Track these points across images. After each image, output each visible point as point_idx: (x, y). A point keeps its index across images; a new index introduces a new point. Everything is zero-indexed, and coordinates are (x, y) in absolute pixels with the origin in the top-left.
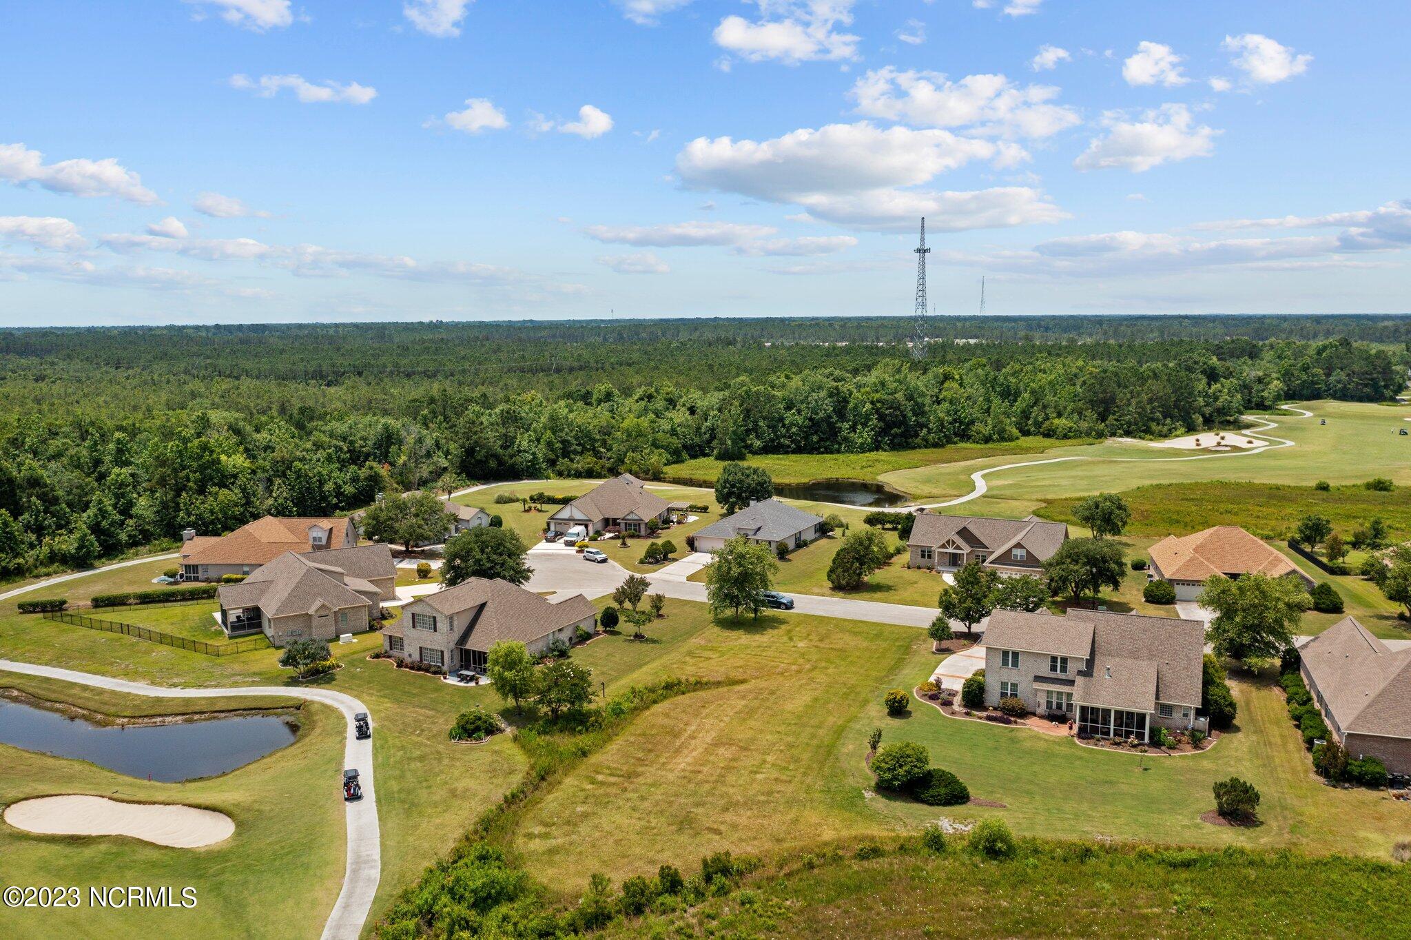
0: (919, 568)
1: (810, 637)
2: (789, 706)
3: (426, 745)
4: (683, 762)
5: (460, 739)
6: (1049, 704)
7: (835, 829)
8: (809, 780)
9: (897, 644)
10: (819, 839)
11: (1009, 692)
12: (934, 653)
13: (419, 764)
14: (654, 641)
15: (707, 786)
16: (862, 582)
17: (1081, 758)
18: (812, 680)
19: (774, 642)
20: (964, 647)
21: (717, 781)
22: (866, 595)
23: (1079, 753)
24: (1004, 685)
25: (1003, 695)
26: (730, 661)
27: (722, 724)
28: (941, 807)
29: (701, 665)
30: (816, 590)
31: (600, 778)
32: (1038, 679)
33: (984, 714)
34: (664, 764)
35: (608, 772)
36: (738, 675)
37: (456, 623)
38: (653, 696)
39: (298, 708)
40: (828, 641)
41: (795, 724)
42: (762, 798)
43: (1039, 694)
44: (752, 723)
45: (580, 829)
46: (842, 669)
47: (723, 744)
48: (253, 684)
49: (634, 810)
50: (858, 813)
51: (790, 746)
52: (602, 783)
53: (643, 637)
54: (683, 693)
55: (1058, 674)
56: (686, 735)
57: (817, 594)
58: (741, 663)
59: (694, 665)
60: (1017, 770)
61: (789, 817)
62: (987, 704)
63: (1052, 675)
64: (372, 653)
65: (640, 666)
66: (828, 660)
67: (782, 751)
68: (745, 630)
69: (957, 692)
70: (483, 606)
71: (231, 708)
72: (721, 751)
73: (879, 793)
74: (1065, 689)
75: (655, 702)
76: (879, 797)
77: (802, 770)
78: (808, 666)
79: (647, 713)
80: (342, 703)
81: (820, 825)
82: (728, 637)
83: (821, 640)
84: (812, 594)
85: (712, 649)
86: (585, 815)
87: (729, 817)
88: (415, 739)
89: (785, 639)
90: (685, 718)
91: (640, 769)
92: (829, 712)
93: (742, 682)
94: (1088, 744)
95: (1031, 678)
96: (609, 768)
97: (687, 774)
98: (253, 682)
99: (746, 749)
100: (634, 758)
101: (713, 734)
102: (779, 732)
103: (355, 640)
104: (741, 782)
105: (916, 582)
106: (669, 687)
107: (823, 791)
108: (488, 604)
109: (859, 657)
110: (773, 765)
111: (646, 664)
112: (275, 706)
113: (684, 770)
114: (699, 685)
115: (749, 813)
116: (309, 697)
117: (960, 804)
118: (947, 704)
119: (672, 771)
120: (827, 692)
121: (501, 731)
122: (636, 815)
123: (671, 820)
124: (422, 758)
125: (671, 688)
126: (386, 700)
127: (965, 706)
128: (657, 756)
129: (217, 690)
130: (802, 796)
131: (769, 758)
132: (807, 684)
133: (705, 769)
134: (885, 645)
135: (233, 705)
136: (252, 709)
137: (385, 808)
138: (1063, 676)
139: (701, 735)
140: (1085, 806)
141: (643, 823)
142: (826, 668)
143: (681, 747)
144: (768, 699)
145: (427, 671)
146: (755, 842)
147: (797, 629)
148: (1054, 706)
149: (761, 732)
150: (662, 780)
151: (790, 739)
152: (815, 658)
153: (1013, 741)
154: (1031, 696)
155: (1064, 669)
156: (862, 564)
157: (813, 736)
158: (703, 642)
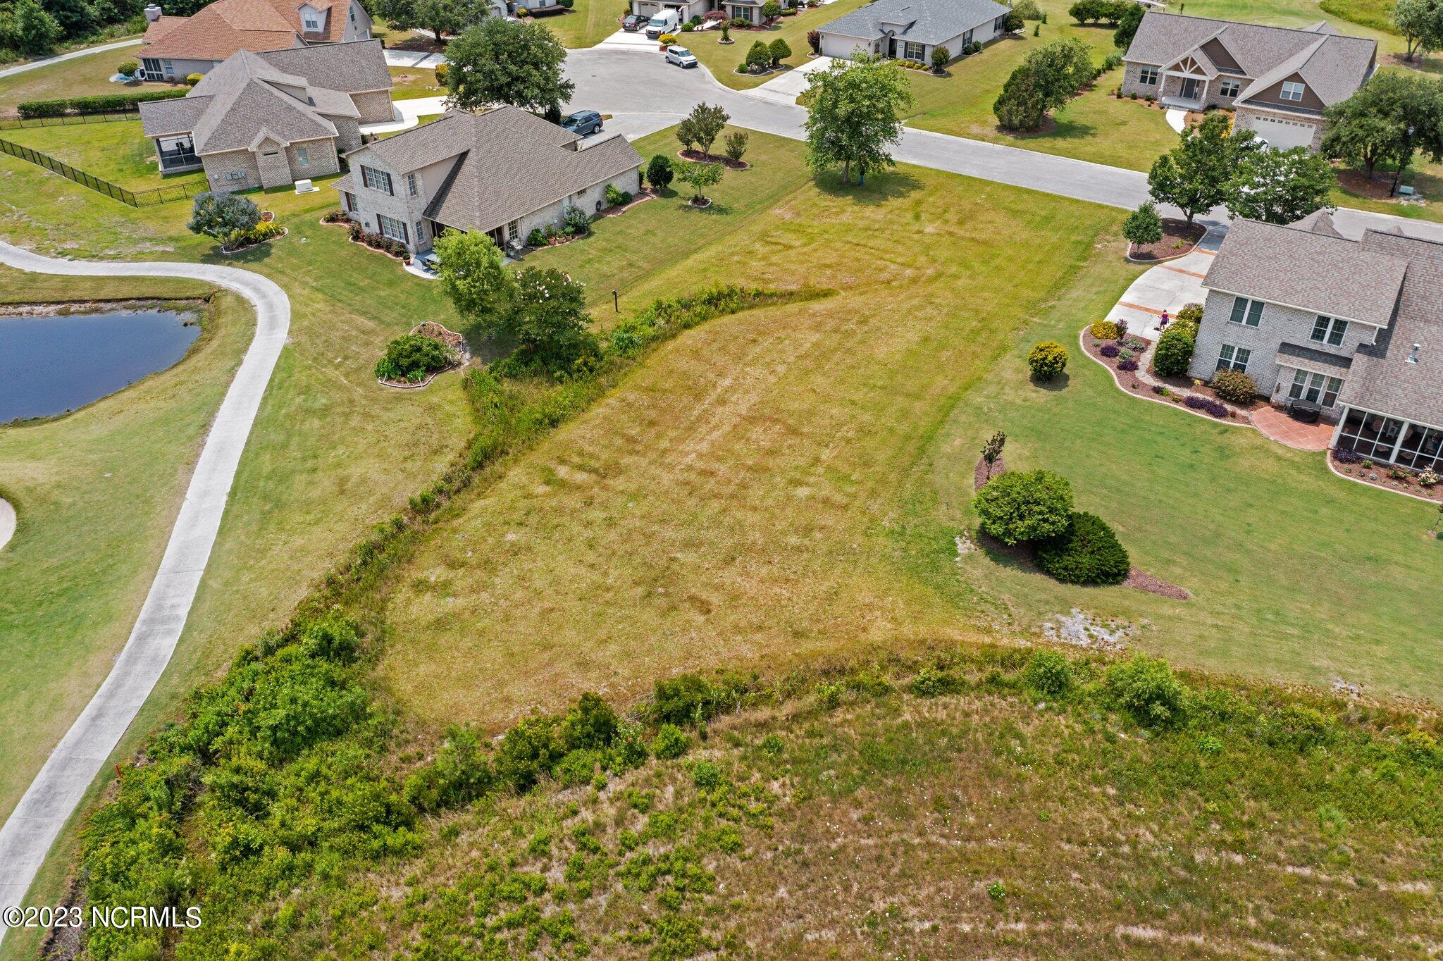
0: (1134, 97)
1: (947, 216)
2: (882, 352)
3: (340, 388)
4: (693, 452)
5: (389, 378)
6: (1296, 391)
7: (894, 619)
8: (875, 506)
9: (1073, 238)
10: (862, 636)
11: (1233, 361)
12: (1127, 260)
13: (317, 423)
14: (721, 210)
15: (715, 505)
16: (1045, 118)
17: (1330, 502)
18: (929, 300)
19: (892, 222)
20: (1178, 252)
21: (733, 496)
22: (1047, 142)
23: (1333, 491)
24: (1227, 349)
25: (1222, 365)
26: (820, 253)
27: (772, 379)
28: (1077, 588)
29: (774, 259)
30: (975, 129)
31: (562, 472)
32: (1286, 348)
33: (1186, 393)
34: (664, 452)
35: (576, 460)
36: (821, 281)
37: (419, 183)
38: (686, 315)
39: (207, 300)
40: (969, 225)
41: (883, 388)
42: (793, 540)
43: (1282, 372)
44: (819, 381)
45: (497, 581)
46: (980, 280)
47: (763, 418)
48: (164, 256)
49: (591, 547)
50: (937, 587)
51: (864, 431)
52: (563, 484)
53: (705, 202)
54: (733, 312)
55: (1325, 345)
56: (713, 396)
57: (976, 137)
58: (832, 258)
59: (764, 258)
60: (1219, 518)
61: (826, 586)
62: (1192, 373)
63: (1315, 345)
64: (326, 212)
65: (686, 255)
66: (964, 264)
67: (848, 441)
68: (856, 197)
69: (1148, 342)
70: (463, 156)
71: (120, 296)
72: (756, 432)
73: (982, 546)
74: (1331, 371)
75: (687, 326)
76: (980, 553)
77: (870, 484)
78: (930, 272)
79: (670, 345)
80: (264, 296)
81: (870, 607)
82: (827, 208)
83: (961, 223)
84: (968, 136)
85: (799, 230)
86: (515, 550)
87: (730, 576)
88: (331, 373)
89: (909, 216)
90: (721, 360)
91: (626, 460)
92: (940, 368)
93: (826, 294)
94: (1349, 472)
95: (1276, 344)
96: (581, 454)
97: (692, 476)
98: (163, 252)
99: (794, 432)
100: (624, 435)
101: (754, 398)
102: (853, 403)
103: (316, 189)
104: (770, 502)
105: (1124, 123)
106: (712, 301)
107: (893, 532)
108: (471, 154)
109: (1010, 259)
110: (829, 468)
111: (696, 251)
112: (178, 295)
113: (690, 468)
114: (761, 298)
115: (764, 571)
116: (224, 284)
117: (1111, 584)
118: (1128, 366)
119: (670, 468)
120: (946, 327)
121: (454, 365)
122: (590, 557)
123: (642, 572)
124: (325, 412)
125: (718, 302)
126: (320, 296)
127: (1157, 375)
128: (659, 436)
129: (113, 265)
130: (857, 541)
131: (826, 455)
132: (921, 307)
133: (722, 469)
134: (1054, 238)
135: (125, 292)
136: (147, 299)
137: (236, 508)
138: (1332, 349)
139: (734, 399)
140: (1323, 612)
141: (596, 576)
142: (956, 277)
143: (699, 419)
144: (854, 332)
145: (388, 249)
146: (759, 637)
147: (931, 199)
148: (1303, 395)
149: (827, 399)
150: (653, 486)
151: (867, 417)
152: (943, 254)
153: (1223, 452)
154: (1267, 373)
155: (1336, 339)
156: (1047, 95)
157: (904, 414)
158: (788, 216)
